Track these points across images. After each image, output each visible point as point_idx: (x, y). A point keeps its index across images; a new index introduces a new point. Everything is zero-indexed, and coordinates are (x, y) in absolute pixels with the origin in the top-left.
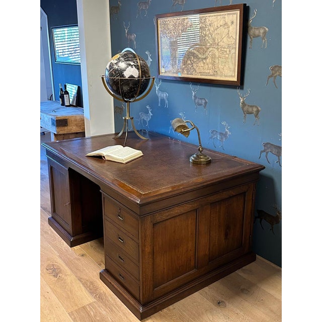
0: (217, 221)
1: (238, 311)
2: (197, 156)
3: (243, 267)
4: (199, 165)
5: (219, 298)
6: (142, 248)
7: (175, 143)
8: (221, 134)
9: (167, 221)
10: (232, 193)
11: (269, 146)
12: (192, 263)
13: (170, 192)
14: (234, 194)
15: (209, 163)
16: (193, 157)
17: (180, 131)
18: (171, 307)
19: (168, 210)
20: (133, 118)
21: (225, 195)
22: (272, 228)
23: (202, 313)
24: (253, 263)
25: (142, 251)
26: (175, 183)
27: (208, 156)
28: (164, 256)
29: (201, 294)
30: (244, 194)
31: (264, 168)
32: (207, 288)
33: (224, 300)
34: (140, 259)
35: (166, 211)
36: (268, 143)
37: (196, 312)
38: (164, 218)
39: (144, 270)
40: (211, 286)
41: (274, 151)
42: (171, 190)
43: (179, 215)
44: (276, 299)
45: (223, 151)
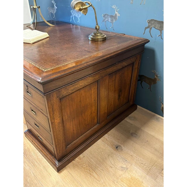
0: (113, 87)
1: (132, 153)
2: (95, 34)
3: (129, 115)
4: (96, 42)
5: (117, 143)
6: (51, 121)
7: (75, 27)
8: (112, 16)
9: (73, 94)
10: (125, 64)
11: (152, 22)
12: (96, 121)
13: (73, 67)
14: (126, 65)
15: (104, 40)
16: (92, 36)
17: (79, 8)
18: (81, 156)
19: (73, 85)
20: (39, 7)
21: (119, 66)
22: (150, 87)
23: (106, 158)
24: (135, 111)
25: (52, 123)
26: (78, 58)
27: (103, 34)
28: (73, 122)
29: (103, 141)
30: (133, 64)
31: (149, 41)
32: (106, 135)
33: (120, 145)
34: (51, 130)
35: (71, 86)
36: (152, 20)
37: (101, 158)
38: (70, 92)
39: (56, 137)
40: (109, 133)
41: (158, 26)
42: (74, 65)
43: (83, 87)
44: (157, 139)
45: (113, 31)
